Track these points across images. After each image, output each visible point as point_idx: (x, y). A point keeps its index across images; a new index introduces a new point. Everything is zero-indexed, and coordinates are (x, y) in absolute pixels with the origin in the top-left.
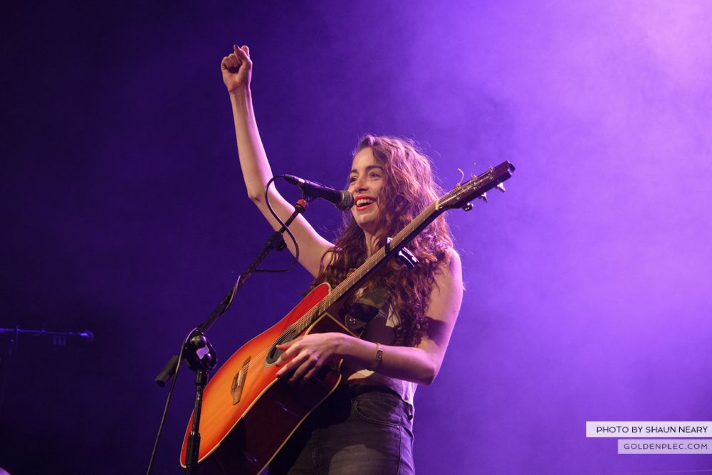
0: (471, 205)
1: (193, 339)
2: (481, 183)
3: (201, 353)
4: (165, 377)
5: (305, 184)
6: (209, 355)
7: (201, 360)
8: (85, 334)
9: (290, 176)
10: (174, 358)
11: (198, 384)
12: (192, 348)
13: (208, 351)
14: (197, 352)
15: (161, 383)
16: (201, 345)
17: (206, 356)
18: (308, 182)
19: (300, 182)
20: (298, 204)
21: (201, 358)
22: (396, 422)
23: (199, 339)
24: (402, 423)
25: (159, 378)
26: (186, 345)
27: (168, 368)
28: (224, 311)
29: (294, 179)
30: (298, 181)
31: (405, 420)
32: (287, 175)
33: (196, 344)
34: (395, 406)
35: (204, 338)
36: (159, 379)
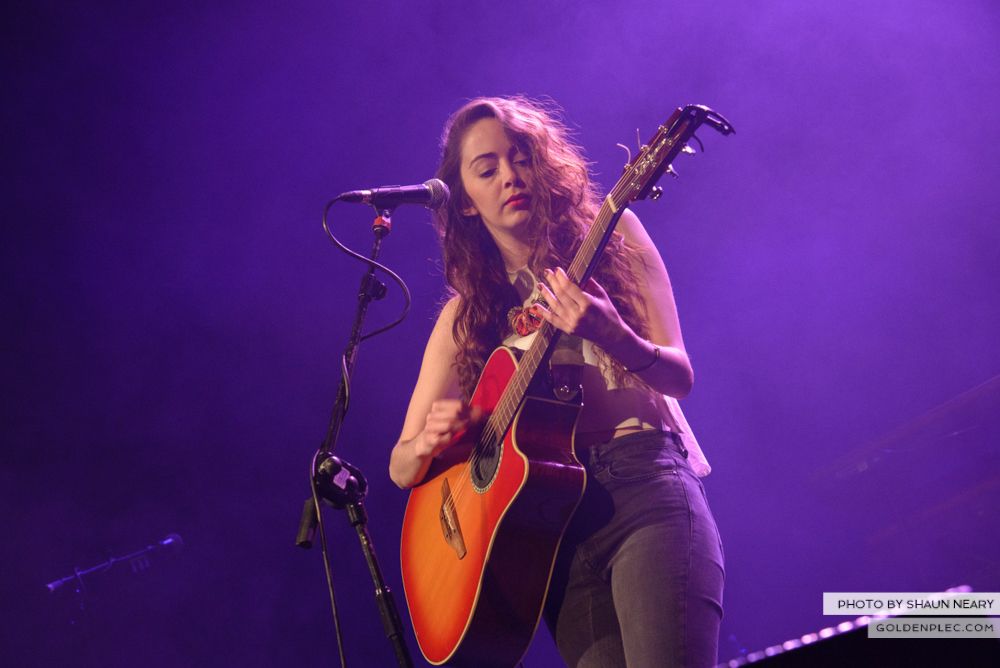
0: (658, 190)
1: (322, 467)
2: (658, 154)
3: (340, 481)
4: (309, 532)
5: (373, 195)
6: (352, 478)
7: (345, 490)
8: (170, 540)
9: (348, 193)
10: (308, 503)
11: (355, 524)
12: (326, 479)
13: (348, 472)
14: (335, 481)
15: (306, 545)
16: (336, 469)
17: (349, 482)
18: (375, 190)
19: (365, 196)
20: (375, 227)
21: (343, 487)
22: (669, 467)
23: (329, 464)
24: (679, 466)
25: (301, 539)
26: (315, 479)
27: (306, 521)
28: (344, 412)
29: (355, 195)
30: (361, 196)
31: (680, 461)
32: (343, 194)
33: (328, 471)
34: (660, 449)
35: (335, 458)
36: (301, 541)
